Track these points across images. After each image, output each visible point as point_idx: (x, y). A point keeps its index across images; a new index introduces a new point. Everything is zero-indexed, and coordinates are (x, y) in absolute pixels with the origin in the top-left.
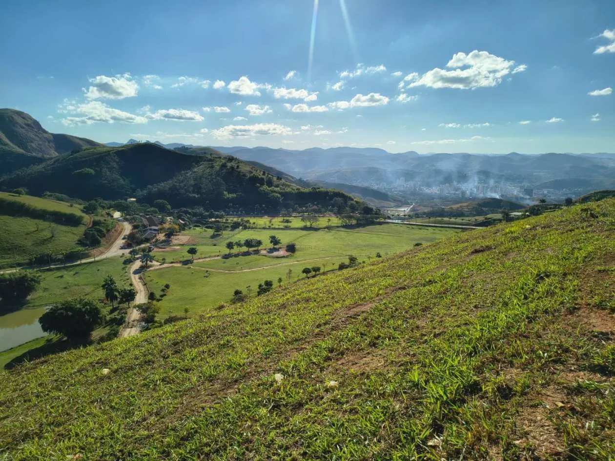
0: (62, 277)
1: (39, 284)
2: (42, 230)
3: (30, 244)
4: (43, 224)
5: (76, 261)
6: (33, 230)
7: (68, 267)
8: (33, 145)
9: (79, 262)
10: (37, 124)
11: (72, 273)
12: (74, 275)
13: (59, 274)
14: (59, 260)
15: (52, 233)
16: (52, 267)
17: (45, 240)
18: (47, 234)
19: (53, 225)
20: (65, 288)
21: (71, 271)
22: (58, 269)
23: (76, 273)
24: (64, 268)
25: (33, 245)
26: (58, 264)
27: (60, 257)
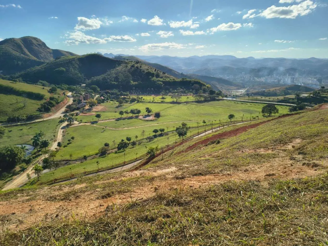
0: (21, 130)
1: (4, 134)
2: (20, 102)
3: (11, 110)
4: (20, 99)
5: (34, 120)
6: (15, 102)
7: (27, 124)
8: (42, 56)
9: (34, 121)
11: (29, 127)
12: (29, 129)
13: (21, 128)
14: (24, 120)
15: (24, 104)
16: (19, 123)
17: (20, 108)
18: (22, 105)
19: (27, 99)
20: (20, 137)
21: (28, 126)
22: (21, 125)
23: (31, 127)
24: (25, 124)
25: (12, 111)
26: (22, 122)
27: (25, 118)
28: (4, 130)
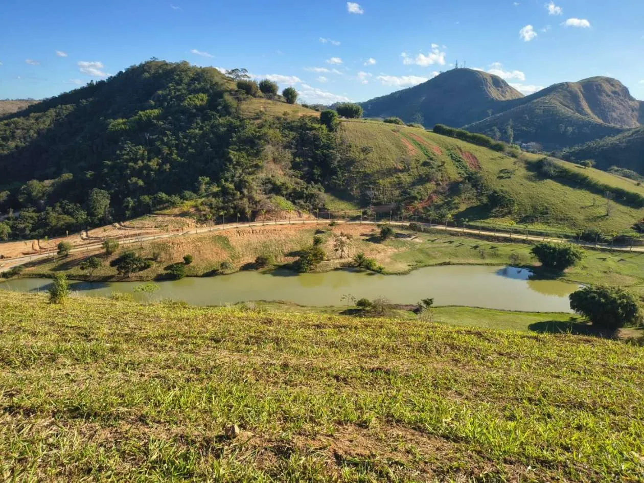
0: (604, 259)
1: (580, 260)
2: (598, 206)
3: (582, 217)
4: (600, 200)
5: (626, 246)
6: (590, 204)
7: (614, 251)
8: (614, 115)
9: (628, 249)
10: (625, 91)
11: (617, 258)
12: (619, 261)
13: (603, 255)
14: (606, 241)
15: (608, 211)
16: (599, 247)
17: (598, 217)
18: (603, 212)
19: (612, 203)
20: (605, 272)
21: (616, 256)
22: (603, 250)
23: (622, 260)
24: (610, 251)
25: (585, 220)
26: (604, 245)
27: (609, 238)
28: (582, 253)
